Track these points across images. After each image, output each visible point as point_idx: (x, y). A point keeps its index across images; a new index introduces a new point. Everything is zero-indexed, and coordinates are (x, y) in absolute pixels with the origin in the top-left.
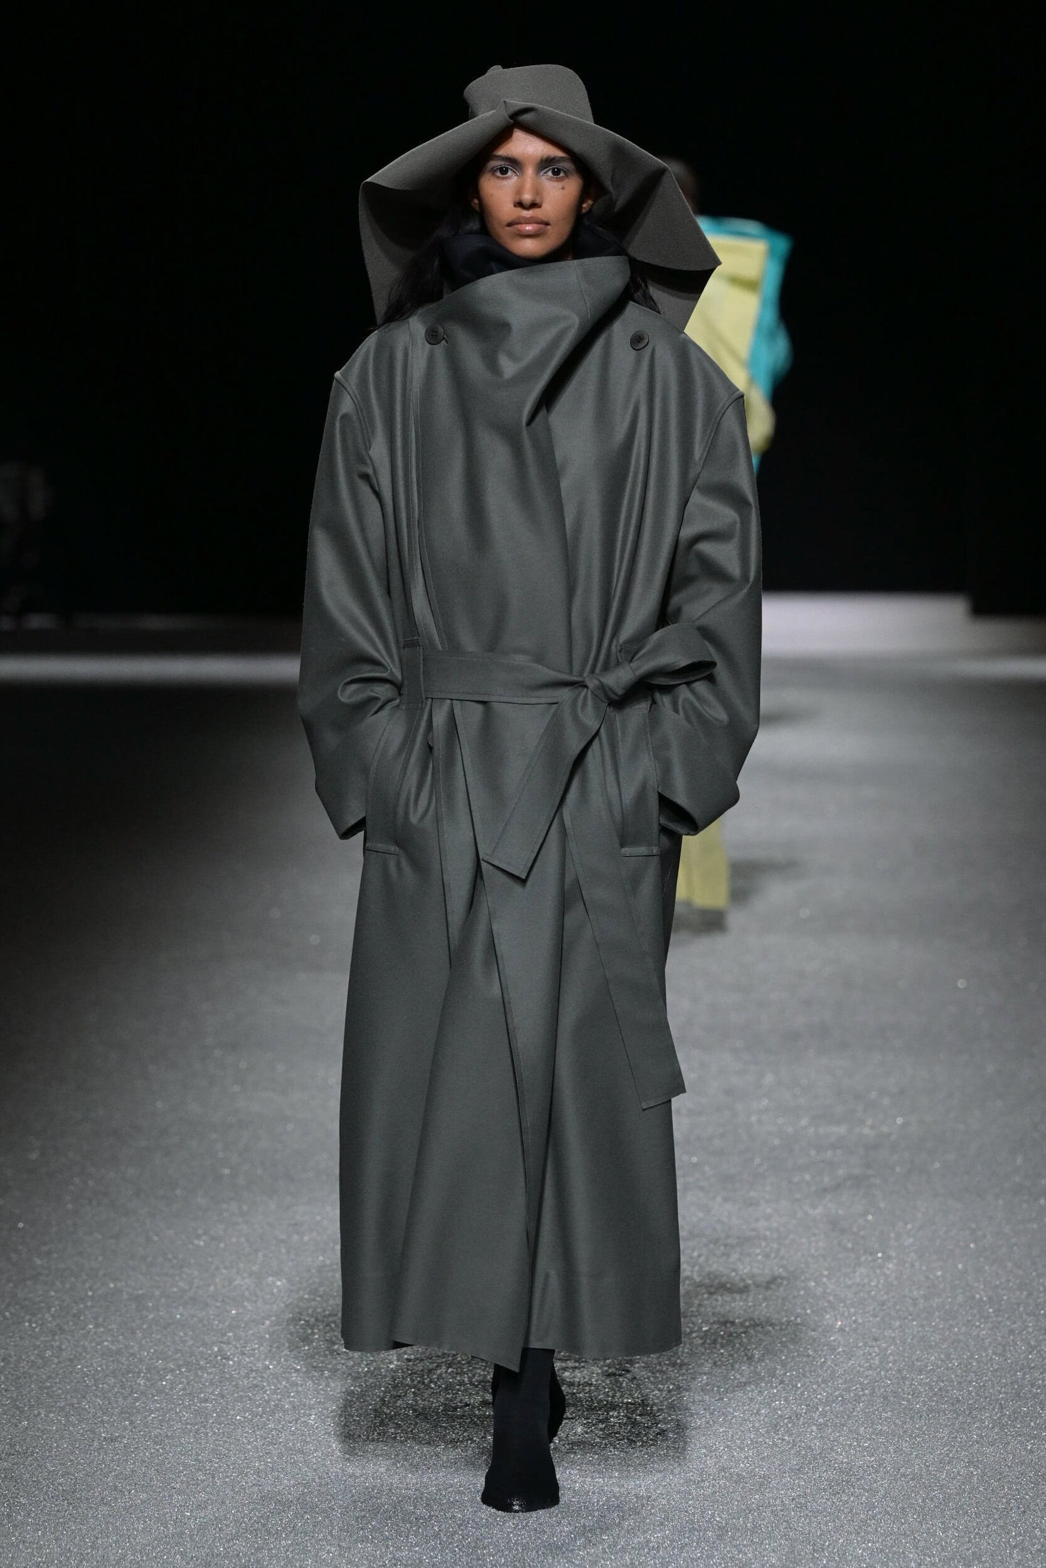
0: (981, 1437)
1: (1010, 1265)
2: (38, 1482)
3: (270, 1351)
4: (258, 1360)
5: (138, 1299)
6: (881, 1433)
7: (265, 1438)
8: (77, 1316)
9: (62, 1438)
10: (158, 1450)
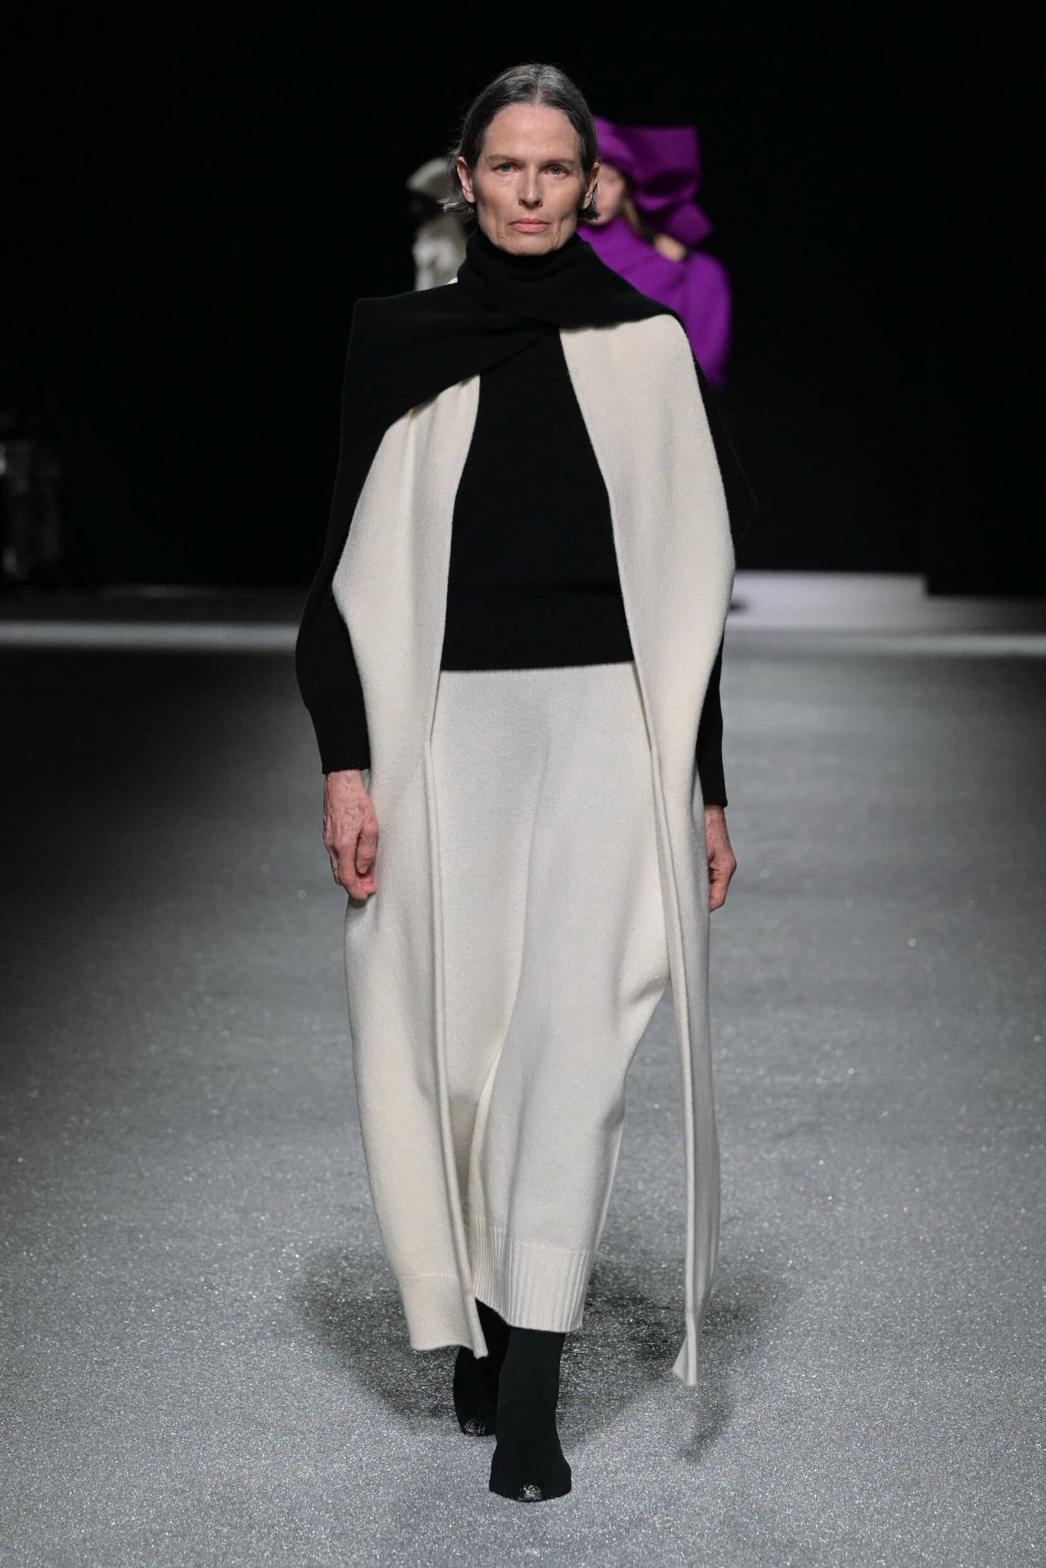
0: (923, 1371)
1: (952, 1208)
2: (33, 1401)
3: (254, 1283)
4: (242, 1290)
5: (131, 1232)
6: (827, 1366)
7: (248, 1364)
8: (72, 1246)
9: (57, 1360)
10: (146, 1374)
